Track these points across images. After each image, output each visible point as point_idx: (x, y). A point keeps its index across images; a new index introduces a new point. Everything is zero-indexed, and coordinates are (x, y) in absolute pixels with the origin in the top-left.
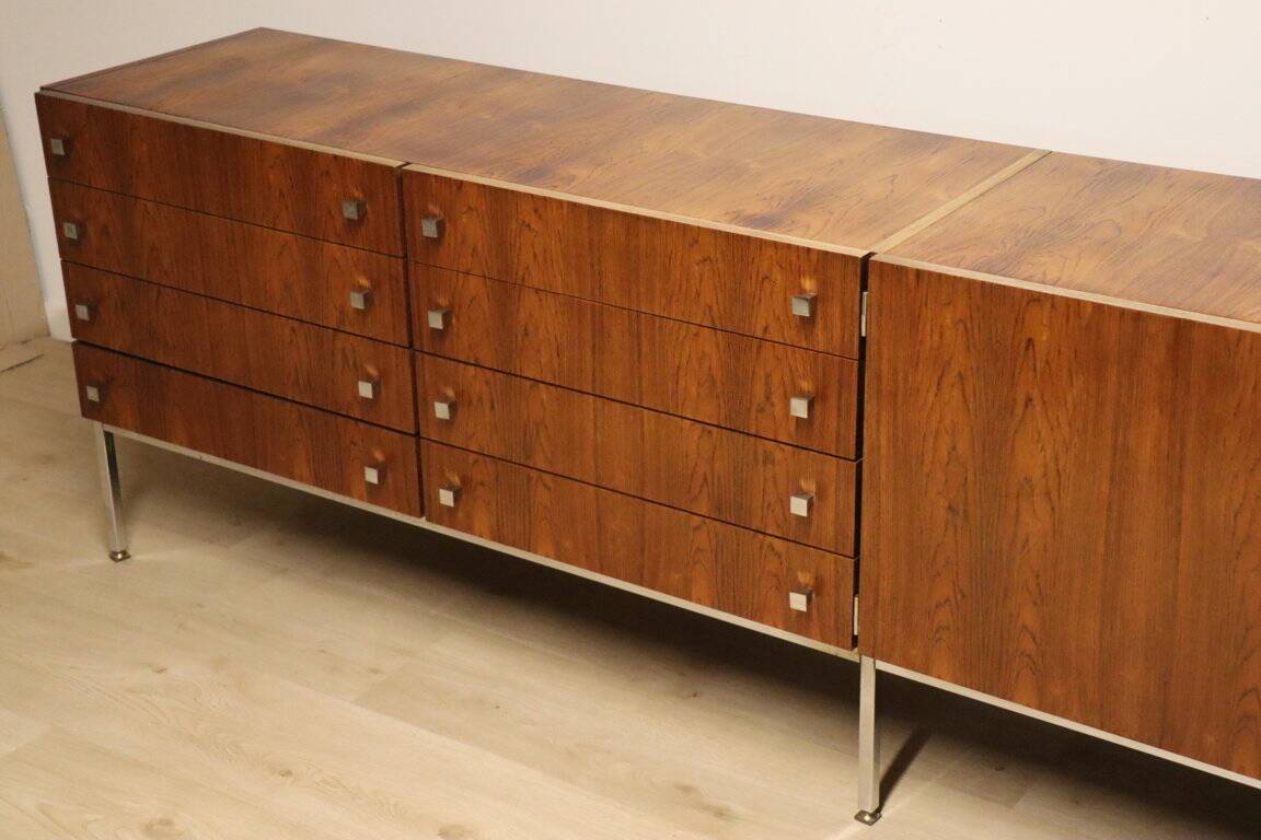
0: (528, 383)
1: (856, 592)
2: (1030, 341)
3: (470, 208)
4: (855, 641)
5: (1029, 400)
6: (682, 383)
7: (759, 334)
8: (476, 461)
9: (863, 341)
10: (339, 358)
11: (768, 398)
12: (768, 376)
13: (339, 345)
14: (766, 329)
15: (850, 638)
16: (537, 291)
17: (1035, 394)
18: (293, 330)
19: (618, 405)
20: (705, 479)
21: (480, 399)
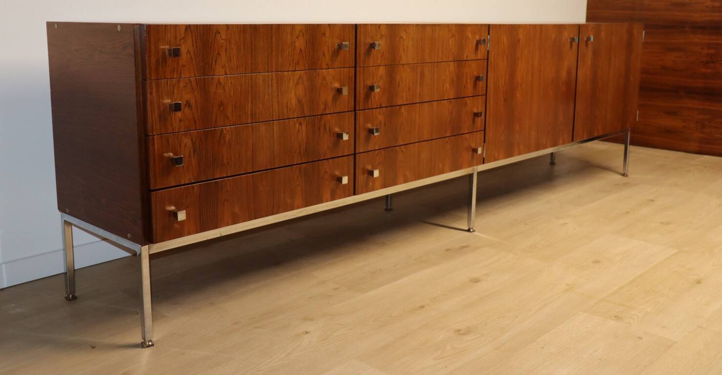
0: (398, 107)
1: (484, 142)
2: (519, 40)
3: (383, 36)
4: (484, 159)
5: (518, 58)
6: (445, 86)
7: (465, 59)
8: (378, 154)
9: (488, 51)
10: (322, 129)
11: (466, 82)
12: (467, 73)
13: (323, 123)
14: (467, 57)
15: (482, 160)
16: (403, 65)
17: (520, 56)
18: (300, 124)
19: (426, 103)
20: (450, 121)
21: (381, 123)
